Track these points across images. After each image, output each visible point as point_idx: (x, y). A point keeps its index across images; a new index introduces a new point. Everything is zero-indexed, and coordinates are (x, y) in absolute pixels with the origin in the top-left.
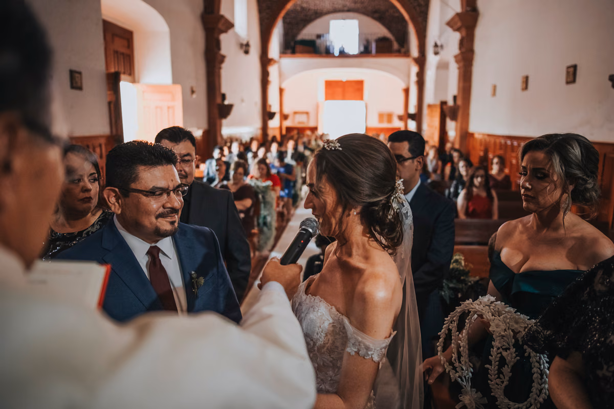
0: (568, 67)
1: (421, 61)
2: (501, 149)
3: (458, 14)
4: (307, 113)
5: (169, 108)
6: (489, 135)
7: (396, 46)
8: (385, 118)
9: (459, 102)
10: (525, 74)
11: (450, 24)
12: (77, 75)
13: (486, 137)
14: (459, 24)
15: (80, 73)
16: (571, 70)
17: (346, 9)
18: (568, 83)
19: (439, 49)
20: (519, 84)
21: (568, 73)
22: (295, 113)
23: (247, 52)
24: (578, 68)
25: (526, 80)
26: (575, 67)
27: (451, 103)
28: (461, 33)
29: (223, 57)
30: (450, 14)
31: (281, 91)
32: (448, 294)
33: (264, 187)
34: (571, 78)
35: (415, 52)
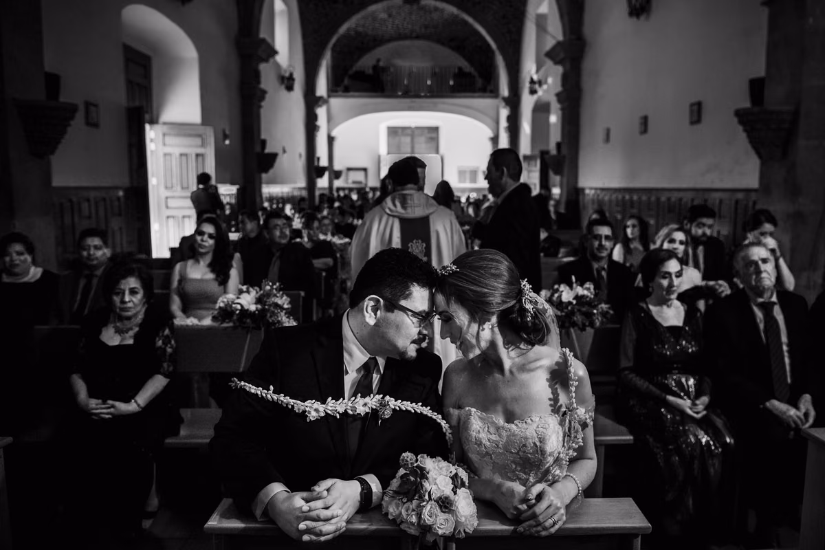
0: (692, 105)
1: (514, 103)
2: (617, 205)
3: (559, 44)
4: (365, 170)
5: (197, 155)
6: (603, 189)
7: (479, 82)
8: (468, 176)
9: (564, 151)
10: (642, 114)
11: (551, 55)
12: (93, 108)
13: (599, 192)
14: (562, 55)
15: (96, 106)
16: (695, 108)
17: (414, 35)
18: (693, 123)
19: (537, 86)
20: (637, 126)
21: (692, 112)
22: (349, 169)
23: (290, 88)
24: (704, 106)
25: (645, 121)
26: (699, 104)
27: (554, 151)
28: (564, 66)
29: (264, 92)
30: (550, 44)
31: (331, 140)
32: (580, 320)
33: (341, 244)
34: (695, 118)
35: (505, 91)
